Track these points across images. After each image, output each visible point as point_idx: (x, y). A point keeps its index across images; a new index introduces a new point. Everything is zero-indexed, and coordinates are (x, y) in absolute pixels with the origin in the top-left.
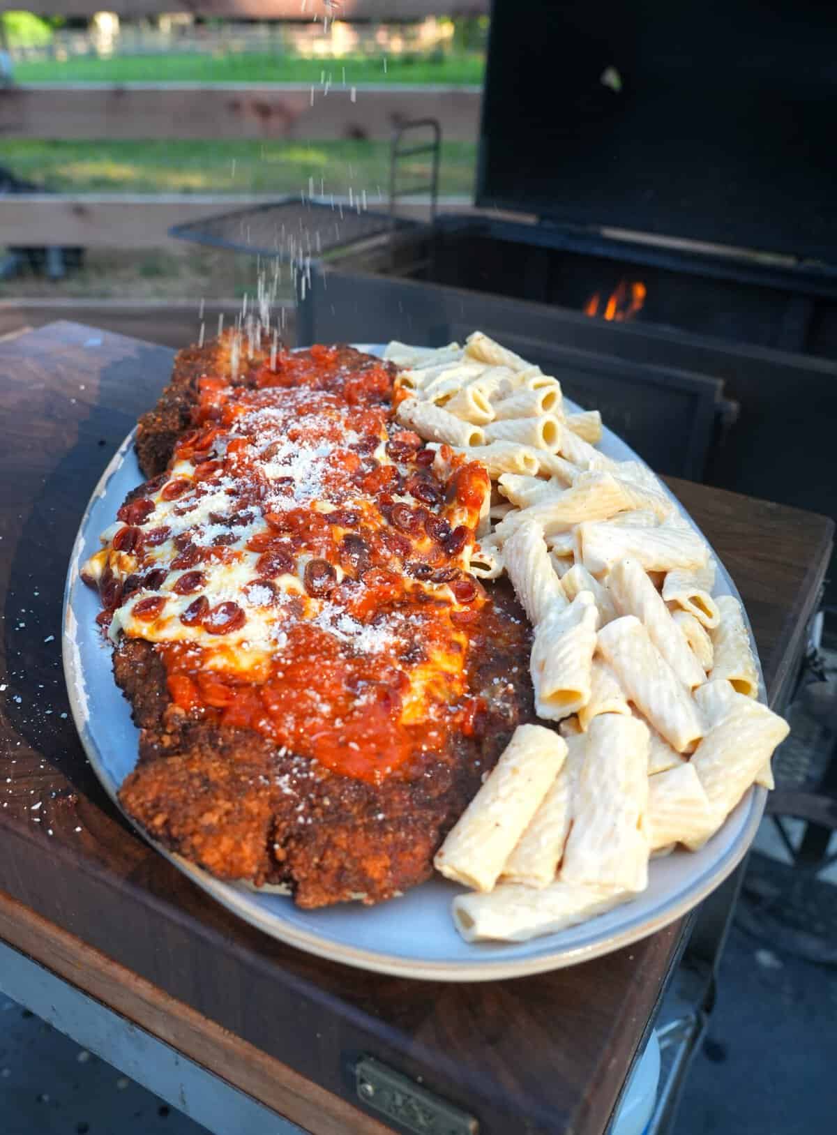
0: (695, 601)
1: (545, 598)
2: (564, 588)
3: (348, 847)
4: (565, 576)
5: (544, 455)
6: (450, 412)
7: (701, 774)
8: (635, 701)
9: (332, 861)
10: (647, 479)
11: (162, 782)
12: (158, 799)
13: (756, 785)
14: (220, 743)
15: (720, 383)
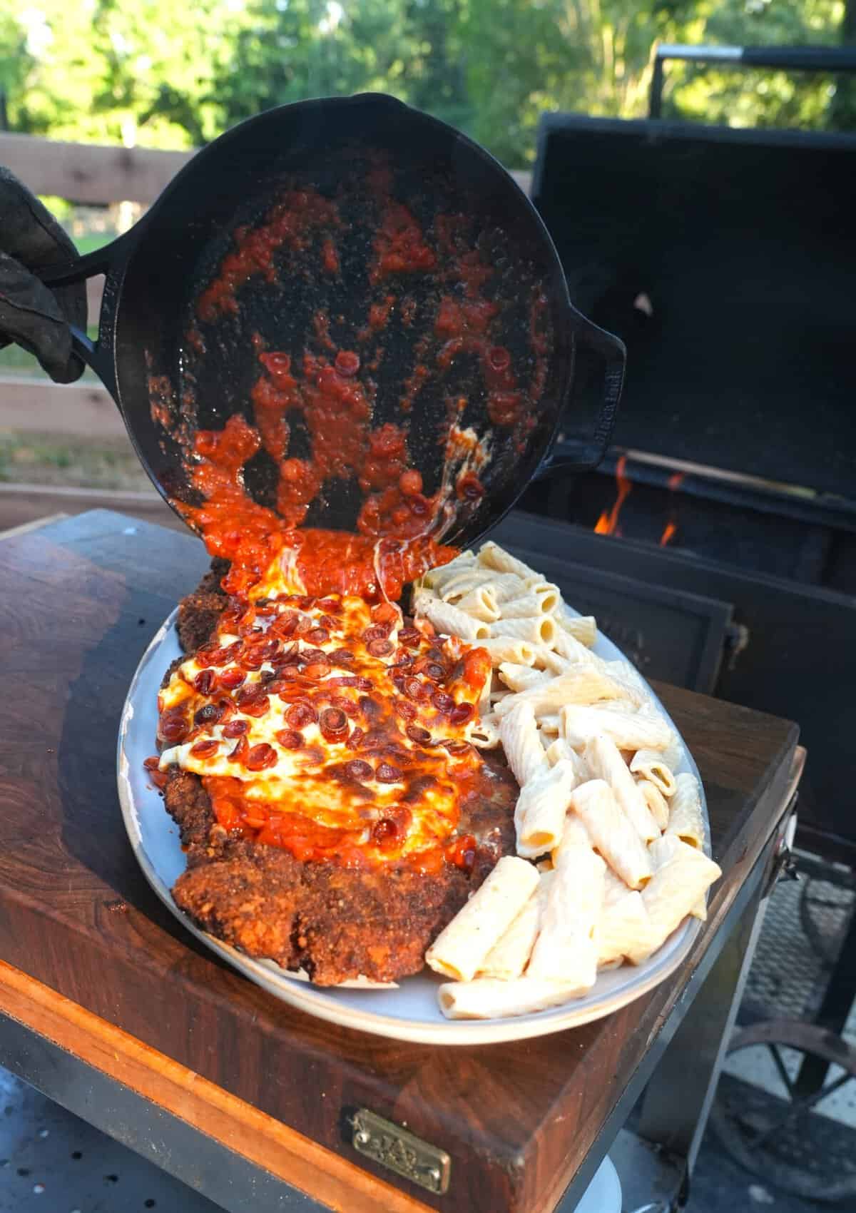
0: (656, 772)
1: (531, 765)
2: (547, 755)
3: (357, 937)
4: (550, 749)
5: (541, 650)
6: (461, 609)
7: (647, 904)
8: (599, 848)
9: (344, 948)
10: (630, 675)
11: (209, 880)
12: (206, 892)
13: (690, 916)
14: (256, 855)
15: (730, 608)
